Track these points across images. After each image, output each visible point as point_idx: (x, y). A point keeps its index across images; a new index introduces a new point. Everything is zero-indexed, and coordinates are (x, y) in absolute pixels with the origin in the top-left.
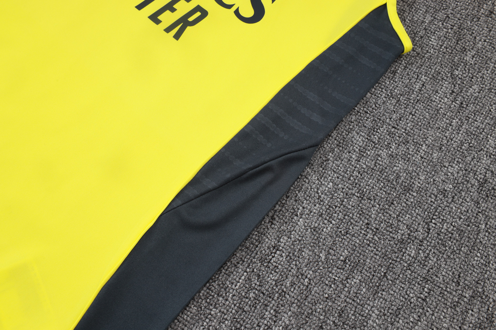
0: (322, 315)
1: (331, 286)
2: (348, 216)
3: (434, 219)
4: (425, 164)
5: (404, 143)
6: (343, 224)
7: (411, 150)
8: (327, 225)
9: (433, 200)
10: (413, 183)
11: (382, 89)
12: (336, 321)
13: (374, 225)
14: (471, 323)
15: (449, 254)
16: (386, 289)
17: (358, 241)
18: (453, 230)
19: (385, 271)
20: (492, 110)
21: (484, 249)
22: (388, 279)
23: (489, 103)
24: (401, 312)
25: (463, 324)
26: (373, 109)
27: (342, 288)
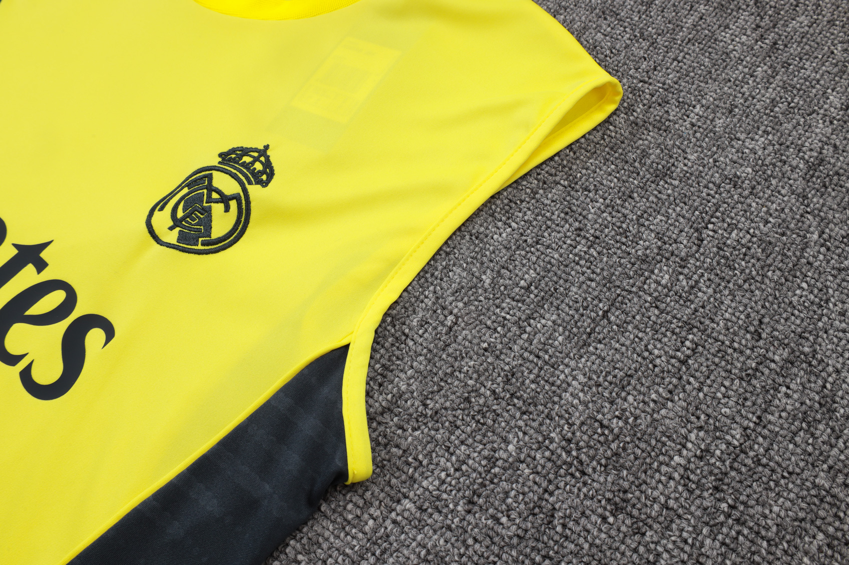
0: (471, 378)
1: (495, 329)
2: (543, 216)
3: (713, 223)
4: (698, 135)
5: (660, 105)
6: (531, 228)
7: (672, 113)
8: (502, 230)
9: (712, 192)
10: (673, 165)
11: (625, 27)
12: (497, 390)
13: (592, 231)
14: (784, 410)
15: (740, 282)
16: (604, 339)
17: (556, 256)
18: (750, 241)
19: (606, 308)
20: (835, 51)
21: (816, 276)
22: (610, 322)
23: (830, 41)
24: (633, 382)
25: (765, 411)
26: (606, 56)
27: (518, 333)
